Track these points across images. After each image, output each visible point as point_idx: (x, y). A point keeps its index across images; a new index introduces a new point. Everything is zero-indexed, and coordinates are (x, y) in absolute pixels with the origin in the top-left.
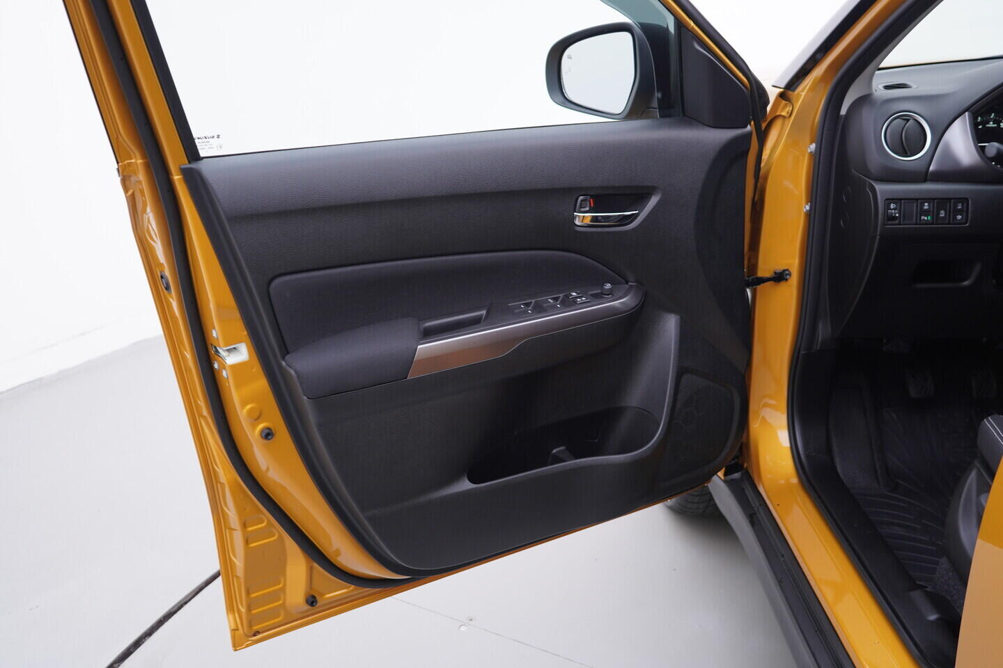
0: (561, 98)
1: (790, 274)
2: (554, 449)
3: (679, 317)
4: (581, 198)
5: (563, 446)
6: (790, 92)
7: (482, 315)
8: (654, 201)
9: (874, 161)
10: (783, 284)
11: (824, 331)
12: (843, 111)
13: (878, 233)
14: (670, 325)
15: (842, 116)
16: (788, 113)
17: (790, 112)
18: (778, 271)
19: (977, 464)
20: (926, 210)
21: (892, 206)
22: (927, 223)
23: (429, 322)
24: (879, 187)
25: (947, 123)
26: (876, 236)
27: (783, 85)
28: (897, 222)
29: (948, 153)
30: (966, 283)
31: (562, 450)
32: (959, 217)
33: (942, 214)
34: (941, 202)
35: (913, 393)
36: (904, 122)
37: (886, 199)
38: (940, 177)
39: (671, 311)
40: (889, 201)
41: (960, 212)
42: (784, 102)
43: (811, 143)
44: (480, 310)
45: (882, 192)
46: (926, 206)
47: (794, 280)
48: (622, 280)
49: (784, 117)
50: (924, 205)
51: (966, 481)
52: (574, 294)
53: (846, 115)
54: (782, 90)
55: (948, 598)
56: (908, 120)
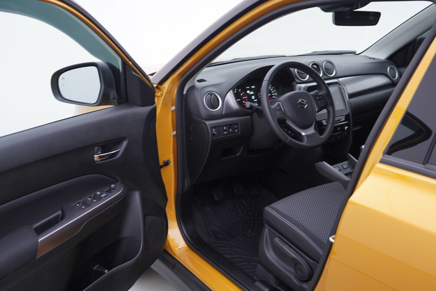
0: (61, 98)
1: (170, 162)
2: (94, 268)
3: (139, 192)
4: (96, 148)
5: (97, 264)
6: (160, 86)
7: (59, 214)
8: (125, 143)
9: (203, 113)
10: (168, 166)
11: (187, 183)
12: (185, 93)
13: (210, 141)
14: (137, 197)
15: (184, 94)
16: (160, 94)
17: (161, 94)
18: (166, 161)
19: (266, 226)
20: (225, 130)
21: (214, 130)
22: (226, 134)
23: (35, 224)
24: (208, 123)
25: (225, 94)
26: (209, 143)
27: (157, 83)
28: (216, 136)
29: (228, 106)
30: (238, 154)
31: (98, 266)
32: (236, 131)
33: (231, 130)
34: (230, 125)
35: (217, 199)
36: (210, 96)
37: (212, 127)
38: (227, 115)
39: (136, 190)
40: (212, 128)
41: (236, 129)
42: (158, 90)
43: (172, 106)
44: (58, 212)
45: (210, 125)
46: (225, 128)
47: (172, 164)
48: (115, 181)
49: (158, 96)
50: (224, 128)
51: (264, 234)
52: (98, 193)
53: (186, 94)
54: (157, 85)
55: (265, 280)
56: (212, 95)
